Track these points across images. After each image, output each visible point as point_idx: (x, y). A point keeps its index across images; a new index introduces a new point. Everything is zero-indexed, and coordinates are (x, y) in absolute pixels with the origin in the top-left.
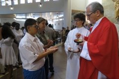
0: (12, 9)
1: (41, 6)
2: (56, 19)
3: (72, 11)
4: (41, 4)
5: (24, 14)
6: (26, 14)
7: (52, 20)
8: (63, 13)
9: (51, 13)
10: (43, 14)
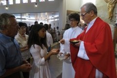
0: (7, 8)
1: (36, 6)
2: (52, 19)
3: (67, 11)
4: (36, 4)
5: (19, 14)
6: (21, 14)
7: (48, 20)
8: (58, 13)
9: (46, 13)
10: (38, 14)
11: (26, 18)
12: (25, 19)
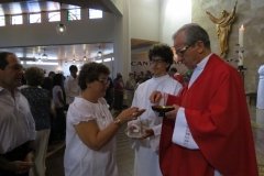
1: (62, 30)
2: (97, 58)
3: (132, 40)
4: (61, 26)
5: (20, 49)
6: (25, 49)
8: (112, 45)
9: (84, 46)
10: (66, 47)
11: (37, 57)
12: (34, 60)
